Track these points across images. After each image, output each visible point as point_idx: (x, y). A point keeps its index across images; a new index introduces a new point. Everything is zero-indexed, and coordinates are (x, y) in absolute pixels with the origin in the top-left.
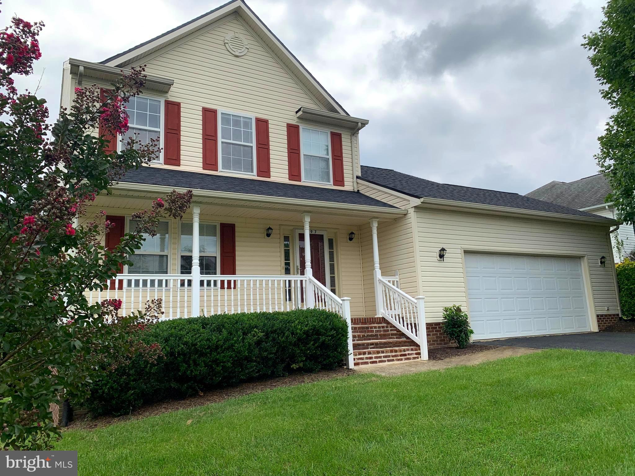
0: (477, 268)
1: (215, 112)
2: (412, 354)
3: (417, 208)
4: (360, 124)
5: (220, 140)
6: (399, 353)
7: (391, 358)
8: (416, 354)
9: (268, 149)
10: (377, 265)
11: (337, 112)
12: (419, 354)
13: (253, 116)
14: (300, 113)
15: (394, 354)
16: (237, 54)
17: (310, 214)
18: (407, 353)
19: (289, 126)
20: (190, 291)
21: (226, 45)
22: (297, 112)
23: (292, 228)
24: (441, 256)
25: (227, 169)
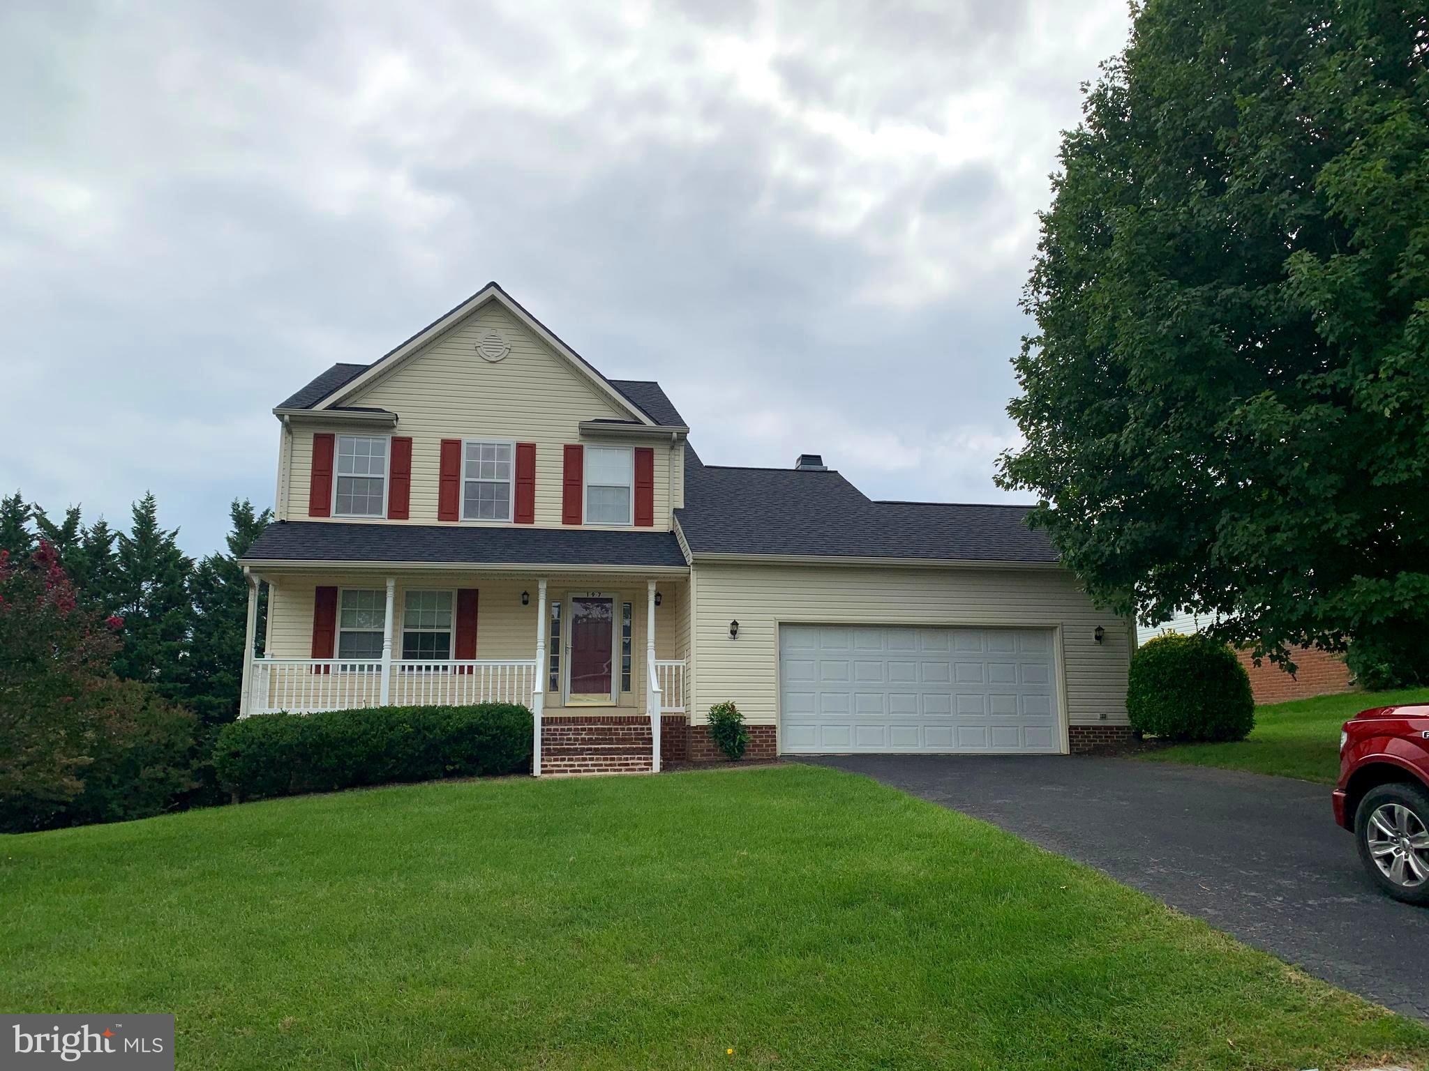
0: (812, 647)
1: (457, 444)
2: (637, 764)
4: (675, 435)
5: (463, 479)
6: (617, 762)
7: (604, 768)
8: (645, 764)
9: (533, 484)
10: (651, 644)
11: (638, 420)
13: (512, 441)
15: (608, 762)
16: (492, 358)
18: (630, 762)
19: (567, 448)
20: (379, 676)
21: (478, 349)
23: (562, 590)
24: (734, 633)
25: (470, 517)
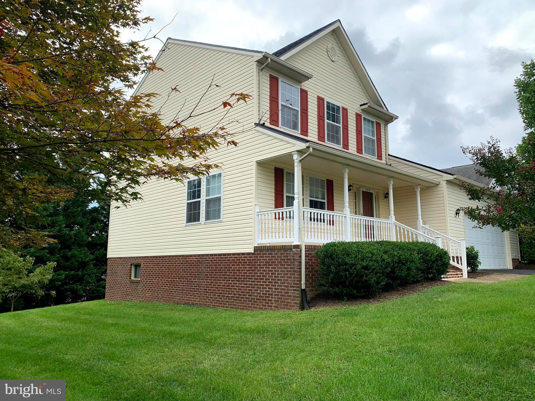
1: (323, 100)
3: (449, 182)
4: (394, 118)
5: (326, 120)
9: (348, 130)
10: (420, 217)
11: (383, 108)
12: (462, 274)
13: (341, 105)
14: (366, 106)
16: (333, 59)
17: (393, 179)
19: (357, 115)
21: (328, 52)
22: (361, 105)
23: (359, 186)
24: (456, 214)
25: (328, 141)
